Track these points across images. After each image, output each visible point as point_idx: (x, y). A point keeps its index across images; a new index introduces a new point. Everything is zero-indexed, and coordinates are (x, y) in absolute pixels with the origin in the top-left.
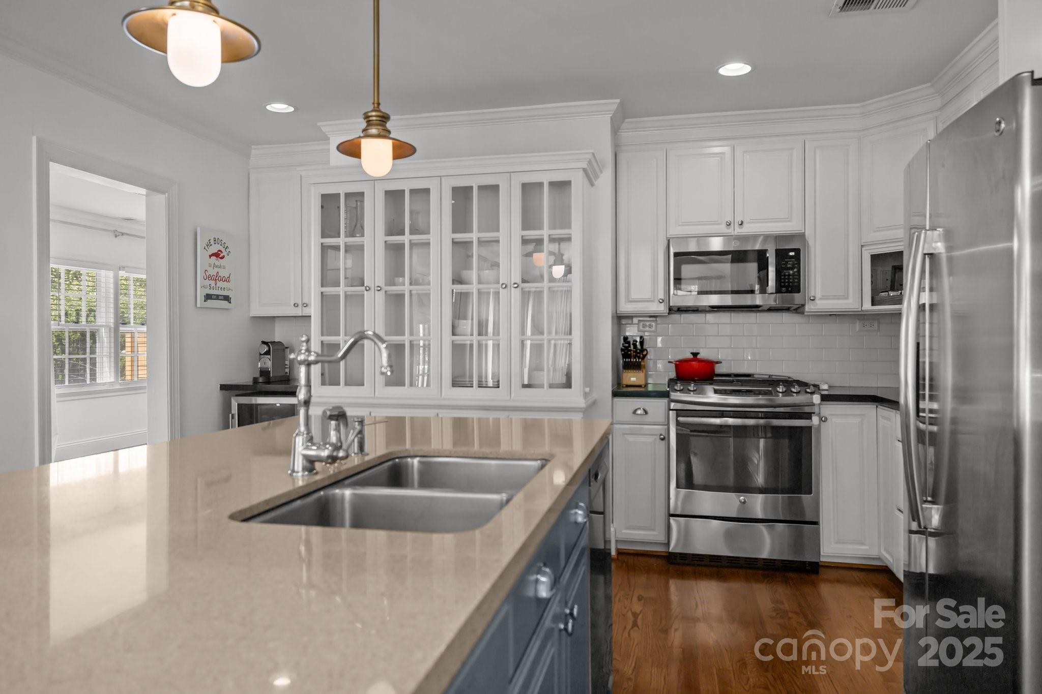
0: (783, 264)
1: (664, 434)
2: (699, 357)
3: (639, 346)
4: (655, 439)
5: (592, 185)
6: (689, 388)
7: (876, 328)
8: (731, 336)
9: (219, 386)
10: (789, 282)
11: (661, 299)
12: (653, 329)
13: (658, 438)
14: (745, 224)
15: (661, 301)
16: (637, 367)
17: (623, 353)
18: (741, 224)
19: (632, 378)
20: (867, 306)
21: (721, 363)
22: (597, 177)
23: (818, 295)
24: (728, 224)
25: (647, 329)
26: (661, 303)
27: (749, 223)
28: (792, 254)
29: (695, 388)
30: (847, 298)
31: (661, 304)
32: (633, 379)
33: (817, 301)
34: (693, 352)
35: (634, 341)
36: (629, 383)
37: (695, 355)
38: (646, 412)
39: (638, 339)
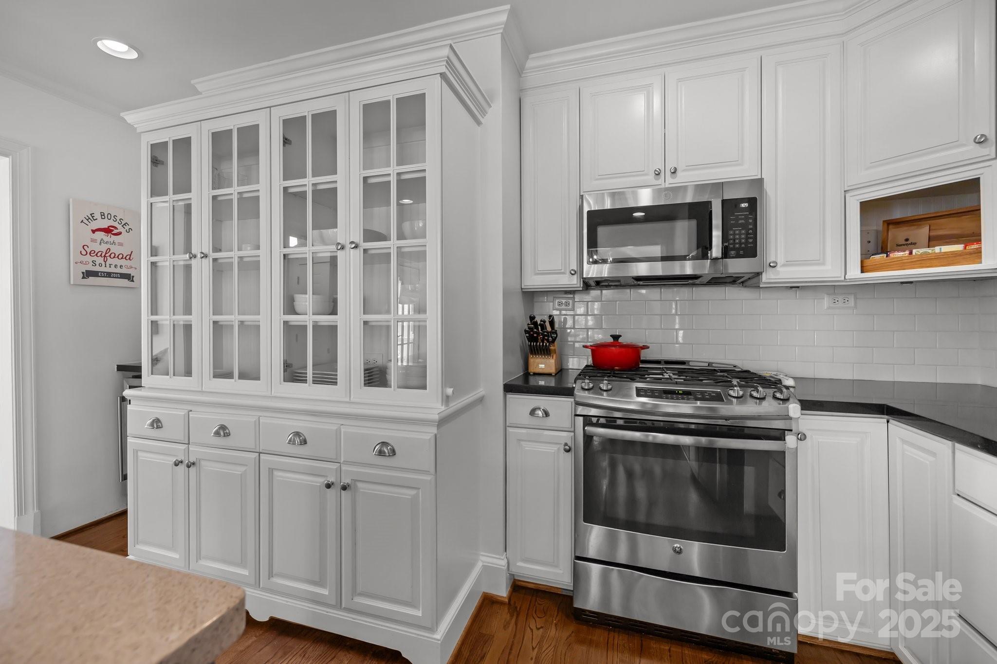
0: (733, 220)
1: (569, 444)
2: (620, 340)
3: (549, 329)
4: (559, 449)
5: (479, 123)
6: (601, 385)
7: (853, 305)
8: (661, 315)
9: (116, 366)
10: (740, 243)
11: (572, 270)
12: (570, 307)
13: (562, 447)
14: (679, 173)
15: (573, 272)
16: (545, 352)
17: (527, 335)
18: (674, 173)
19: (543, 364)
20: (854, 273)
21: (648, 348)
22: (484, 112)
23: (780, 261)
24: (657, 173)
25: (563, 307)
26: (573, 274)
27: (684, 170)
28: (744, 205)
29: (610, 387)
30: (823, 264)
31: (573, 276)
32: (542, 366)
33: (778, 268)
34: (614, 334)
35: (541, 321)
36: (537, 371)
37: (616, 337)
38: (546, 414)
39: (547, 320)
